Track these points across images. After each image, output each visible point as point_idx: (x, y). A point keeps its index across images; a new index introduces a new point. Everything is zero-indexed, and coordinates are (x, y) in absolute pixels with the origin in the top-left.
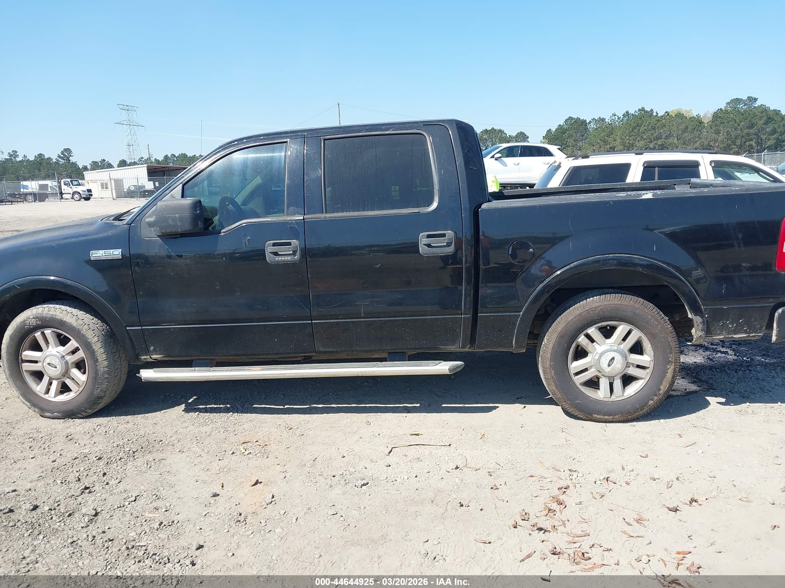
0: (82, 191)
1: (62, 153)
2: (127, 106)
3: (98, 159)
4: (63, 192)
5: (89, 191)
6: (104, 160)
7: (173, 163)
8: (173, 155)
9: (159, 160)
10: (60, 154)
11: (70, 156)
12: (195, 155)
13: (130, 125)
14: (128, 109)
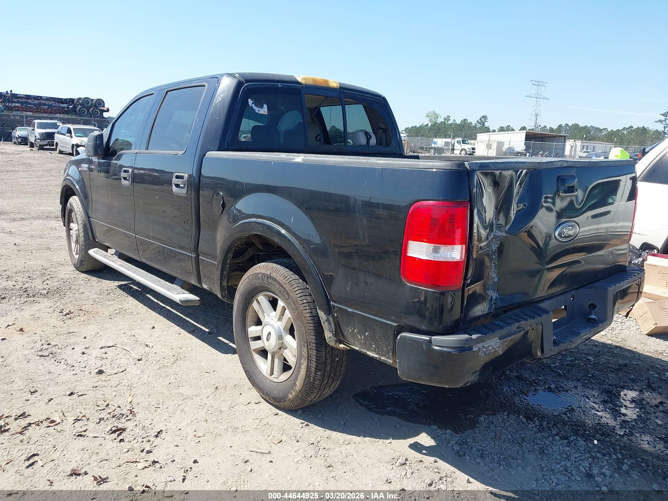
0: (468, 149)
1: (481, 119)
2: (539, 82)
3: (505, 125)
4: (455, 148)
5: (473, 149)
6: (509, 126)
7: (565, 132)
8: (566, 124)
9: (553, 129)
10: (479, 120)
11: (486, 121)
12: (587, 126)
13: (537, 98)
14: (538, 84)
